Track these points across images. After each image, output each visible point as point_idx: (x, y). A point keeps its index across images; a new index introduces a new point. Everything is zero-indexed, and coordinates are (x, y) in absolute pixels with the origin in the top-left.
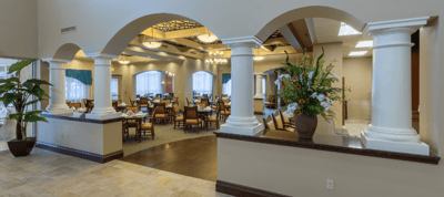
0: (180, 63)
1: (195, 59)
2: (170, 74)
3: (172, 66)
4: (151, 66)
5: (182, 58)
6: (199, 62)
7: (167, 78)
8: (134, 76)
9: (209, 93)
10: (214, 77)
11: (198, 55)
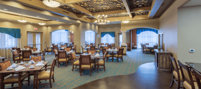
0: (77, 25)
1: (87, 23)
2: (73, 32)
3: (73, 27)
4: (60, 27)
5: (79, 22)
6: (88, 25)
7: (71, 34)
8: (51, 33)
9: (93, 42)
10: (96, 34)
11: (88, 20)
